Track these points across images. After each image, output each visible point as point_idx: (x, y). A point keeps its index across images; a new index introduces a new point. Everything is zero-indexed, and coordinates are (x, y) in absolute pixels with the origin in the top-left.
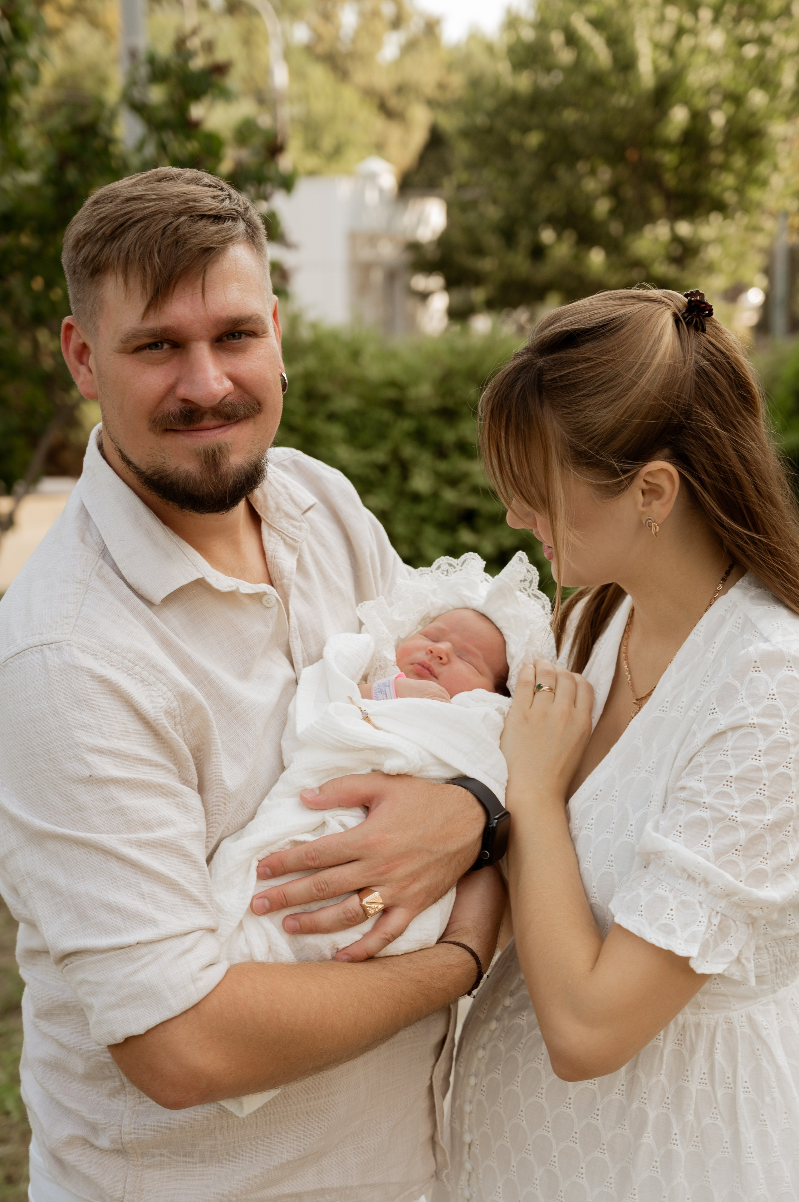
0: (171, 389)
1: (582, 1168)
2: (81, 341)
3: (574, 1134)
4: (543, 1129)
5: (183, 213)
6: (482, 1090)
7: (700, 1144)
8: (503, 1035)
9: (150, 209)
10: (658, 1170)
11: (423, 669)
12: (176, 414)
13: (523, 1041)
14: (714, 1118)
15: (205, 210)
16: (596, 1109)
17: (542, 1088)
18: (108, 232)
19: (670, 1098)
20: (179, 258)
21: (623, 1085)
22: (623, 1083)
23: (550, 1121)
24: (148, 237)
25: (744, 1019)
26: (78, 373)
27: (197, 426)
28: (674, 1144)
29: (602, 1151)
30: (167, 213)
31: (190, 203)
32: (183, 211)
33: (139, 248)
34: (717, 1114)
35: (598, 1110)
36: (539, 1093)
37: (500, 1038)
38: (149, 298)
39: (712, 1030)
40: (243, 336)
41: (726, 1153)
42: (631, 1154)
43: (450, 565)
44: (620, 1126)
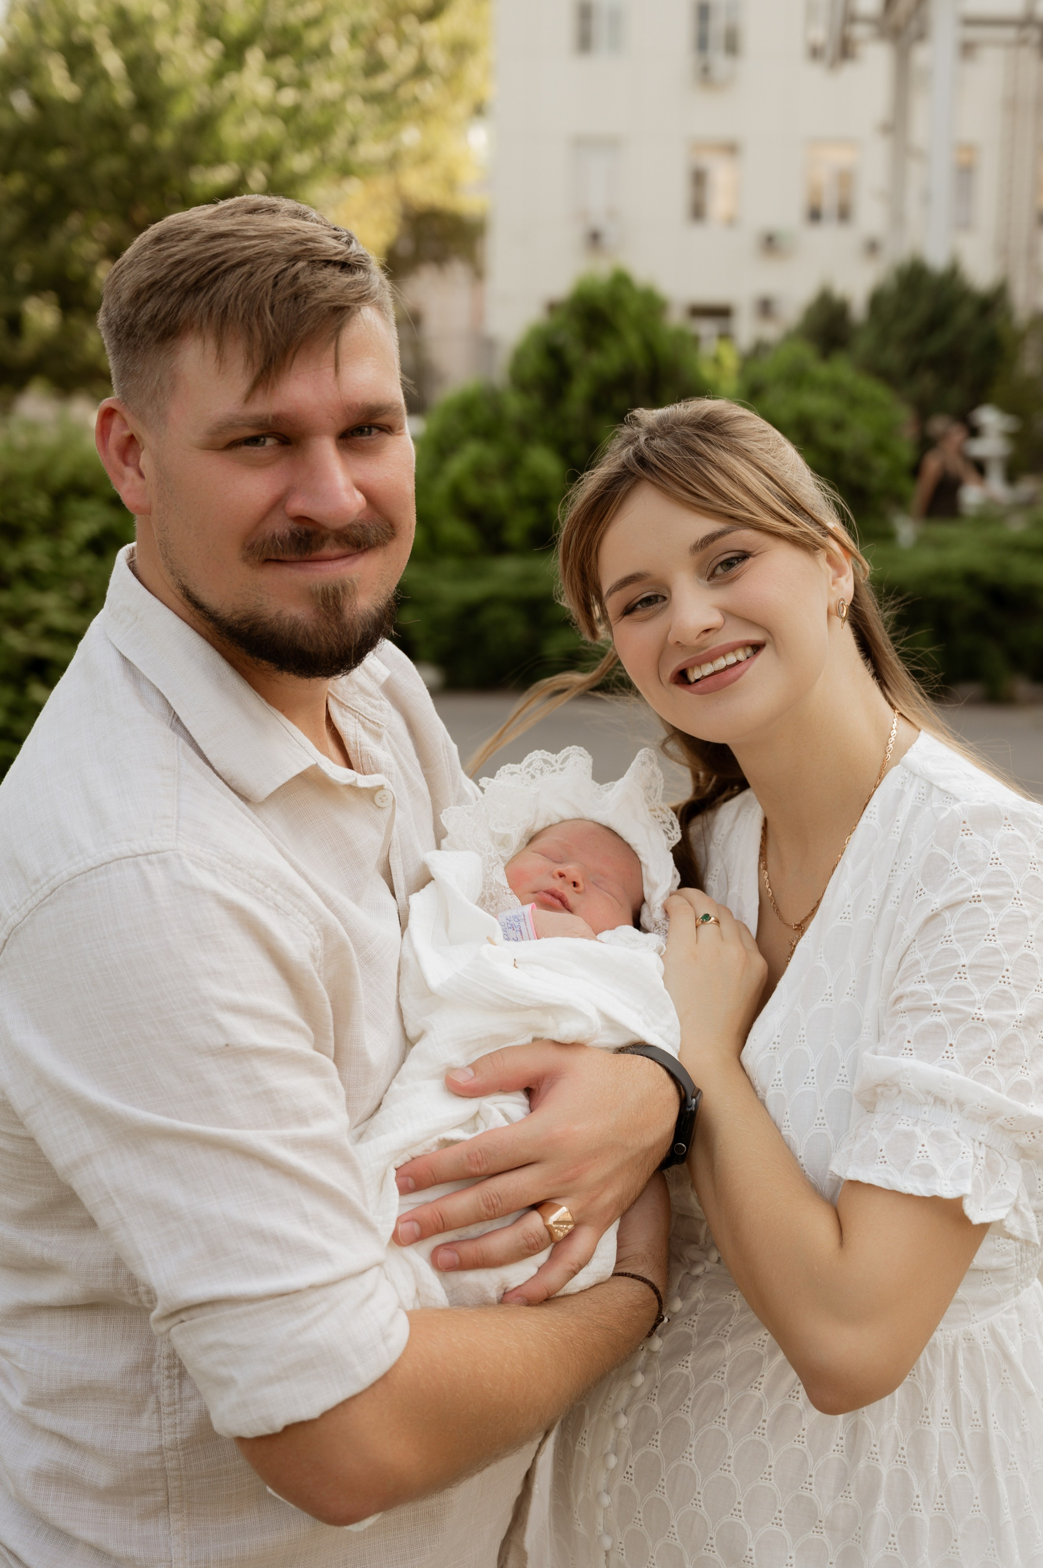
0: (278, 503)
1: (791, 1558)
2: (127, 433)
3: (777, 1514)
4: (732, 1514)
5: (300, 256)
6: (627, 1473)
7: (945, 1506)
8: (656, 1391)
9: (252, 250)
10: (897, 1546)
11: (553, 899)
12: (285, 537)
13: (692, 1396)
14: (961, 1468)
15: (330, 255)
16: (808, 1476)
17: (730, 1457)
18: (192, 279)
19: (906, 1448)
20: (301, 318)
21: (841, 1438)
22: (841, 1435)
23: (742, 1501)
24: (255, 288)
25: (986, 1333)
26: (122, 477)
27: (315, 554)
28: (917, 1510)
29: (818, 1530)
30: (278, 255)
31: (310, 243)
32: (300, 254)
33: (243, 303)
34: (964, 1463)
35: (811, 1476)
36: (724, 1464)
37: (653, 1397)
38: (257, 369)
39: (951, 1351)
40: (375, 431)
41: (978, 1513)
42: (860, 1528)
43: (546, 762)
44: (842, 1493)
